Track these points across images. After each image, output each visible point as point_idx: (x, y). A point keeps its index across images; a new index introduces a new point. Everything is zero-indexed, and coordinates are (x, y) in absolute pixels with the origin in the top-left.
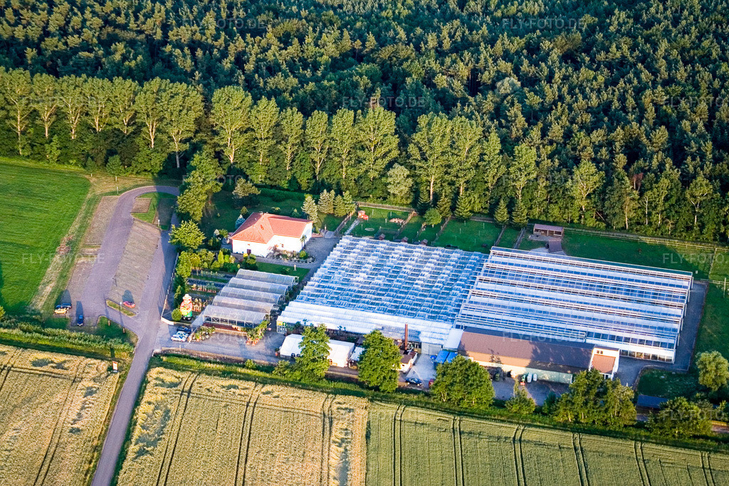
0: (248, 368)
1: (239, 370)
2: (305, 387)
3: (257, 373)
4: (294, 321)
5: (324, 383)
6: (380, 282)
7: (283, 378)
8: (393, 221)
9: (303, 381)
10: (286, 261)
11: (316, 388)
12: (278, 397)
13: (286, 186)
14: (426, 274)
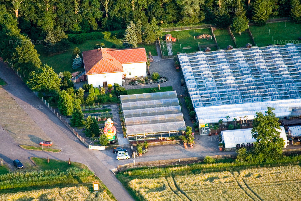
0: (209, 163)
1: (204, 166)
2: (274, 165)
3: (221, 164)
4: (217, 121)
5: (288, 159)
6: (251, 79)
7: (248, 163)
8: (201, 37)
9: (268, 161)
10: (143, 85)
11: (285, 164)
12: (259, 176)
13: (78, 29)
14: (283, 66)
